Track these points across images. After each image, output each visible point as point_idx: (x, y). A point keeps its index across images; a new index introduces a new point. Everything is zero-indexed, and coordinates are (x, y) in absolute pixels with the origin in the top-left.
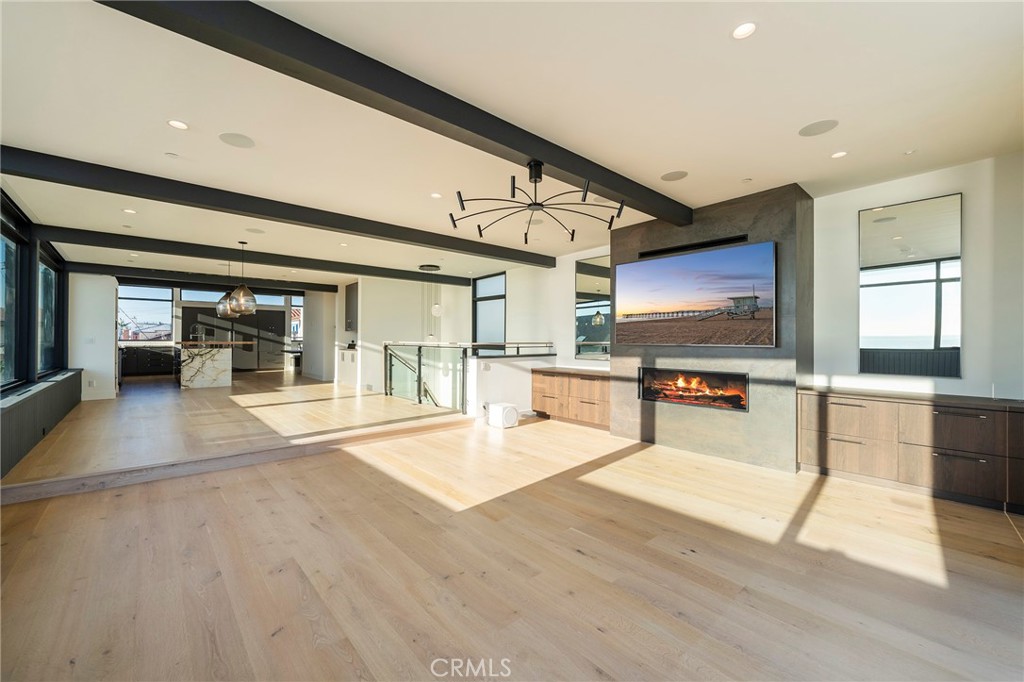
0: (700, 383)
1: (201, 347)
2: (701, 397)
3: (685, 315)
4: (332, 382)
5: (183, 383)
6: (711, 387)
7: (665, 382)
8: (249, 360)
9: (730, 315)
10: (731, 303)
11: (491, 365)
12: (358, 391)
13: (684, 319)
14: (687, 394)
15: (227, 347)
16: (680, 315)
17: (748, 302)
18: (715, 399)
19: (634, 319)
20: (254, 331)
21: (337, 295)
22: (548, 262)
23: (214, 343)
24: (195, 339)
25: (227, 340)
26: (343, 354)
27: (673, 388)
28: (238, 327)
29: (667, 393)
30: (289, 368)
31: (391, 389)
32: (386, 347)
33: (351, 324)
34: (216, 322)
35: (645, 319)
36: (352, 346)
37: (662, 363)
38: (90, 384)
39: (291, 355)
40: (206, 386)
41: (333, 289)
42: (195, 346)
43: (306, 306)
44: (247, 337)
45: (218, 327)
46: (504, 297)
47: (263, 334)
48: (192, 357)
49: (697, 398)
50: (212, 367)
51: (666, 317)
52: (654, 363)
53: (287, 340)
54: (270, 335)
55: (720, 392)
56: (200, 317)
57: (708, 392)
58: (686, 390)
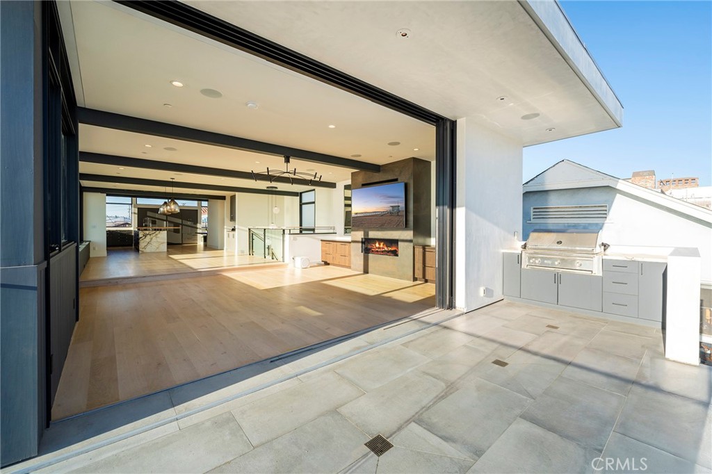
0: (384, 244)
1: (149, 230)
2: (384, 251)
3: (376, 213)
4: (223, 249)
5: (140, 249)
6: (387, 247)
7: (372, 244)
8: (177, 238)
9: (390, 213)
10: (391, 208)
11: (298, 238)
12: (236, 254)
14: (379, 250)
15: (164, 230)
17: (396, 208)
18: (388, 252)
19: (359, 215)
20: (179, 221)
21: (225, 201)
22: (332, 185)
23: (157, 228)
24: (146, 226)
25: (163, 226)
26: (228, 234)
27: (375, 247)
28: (169, 218)
29: (373, 249)
30: (200, 243)
31: (253, 252)
32: (249, 229)
33: (233, 218)
34: (157, 216)
35: (362, 215)
36: (233, 230)
37: (371, 235)
38: (94, 249)
39: (202, 235)
40: (153, 251)
41: (223, 198)
42: (146, 230)
43: (209, 207)
44: (176, 224)
45: (158, 219)
46: (314, 203)
47: (185, 222)
48: (145, 236)
49: (382, 252)
50: (156, 241)
52: (368, 235)
53: (199, 226)
54: (189, 223)
55: (390, 249)
56: (149, 214)
57: (386, 249)
58: (379, 248)
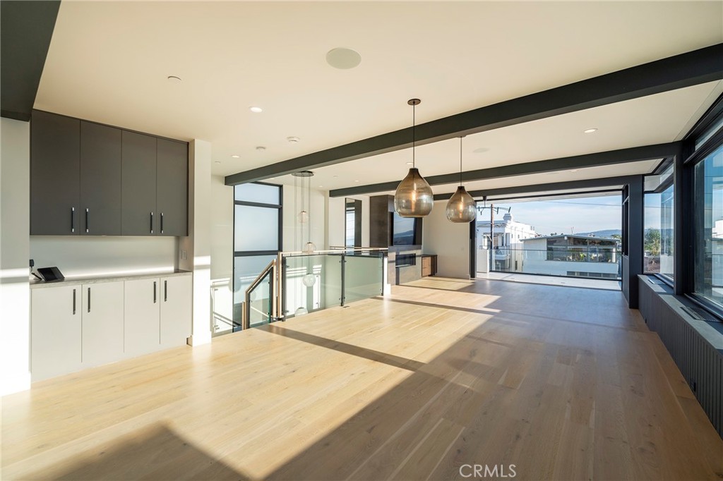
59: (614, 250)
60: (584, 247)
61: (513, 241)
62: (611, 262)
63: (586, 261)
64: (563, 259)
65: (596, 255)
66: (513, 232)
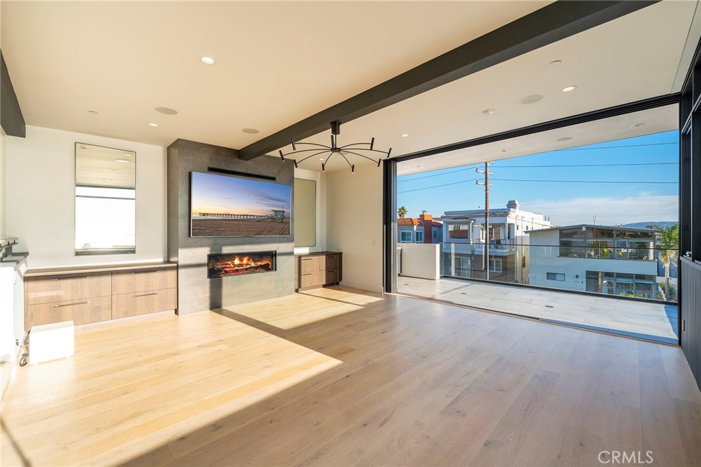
0: (249, 260)
2: (249, 268)
3: (249, 217)
6: (255, 261)
7: (226, 262)
9: (272, 219)
10: (273, 213)
13: (248, 220)
14: (241, 268)
16: (245, 217)
17: (281, 213)
18: (256, 268)
19: (209, 217)
27: (232, 265)
29: (227, 269)
35: (219, 218)
37: (226, 250)
49: (247, 269)
51: (236, 218)
52: (221, 250)
55: (259, 263)
57: (253, 265)
58: (241, 265)
59: (651, 244)
60: (609, 240)
61: (518, 233)
62: (647, 259)
63: (612, 258)
64: (581, 256)
65: (625, 251)
66: (519, 223)
